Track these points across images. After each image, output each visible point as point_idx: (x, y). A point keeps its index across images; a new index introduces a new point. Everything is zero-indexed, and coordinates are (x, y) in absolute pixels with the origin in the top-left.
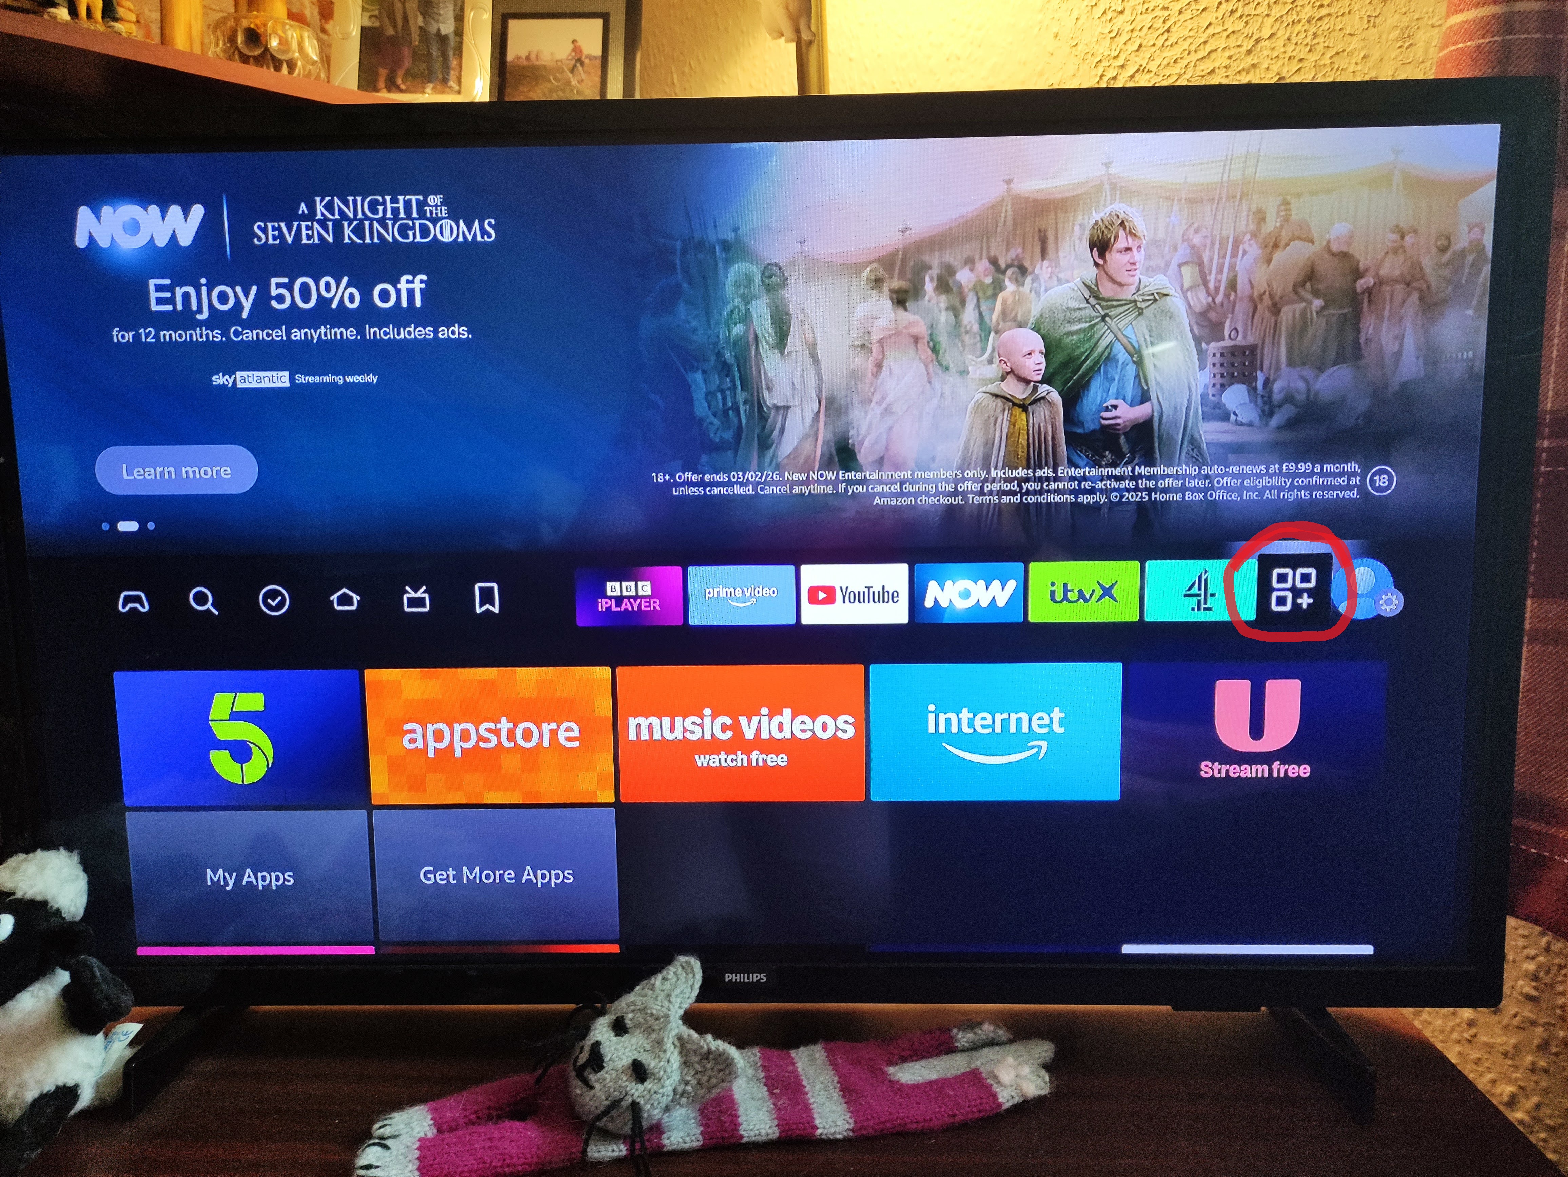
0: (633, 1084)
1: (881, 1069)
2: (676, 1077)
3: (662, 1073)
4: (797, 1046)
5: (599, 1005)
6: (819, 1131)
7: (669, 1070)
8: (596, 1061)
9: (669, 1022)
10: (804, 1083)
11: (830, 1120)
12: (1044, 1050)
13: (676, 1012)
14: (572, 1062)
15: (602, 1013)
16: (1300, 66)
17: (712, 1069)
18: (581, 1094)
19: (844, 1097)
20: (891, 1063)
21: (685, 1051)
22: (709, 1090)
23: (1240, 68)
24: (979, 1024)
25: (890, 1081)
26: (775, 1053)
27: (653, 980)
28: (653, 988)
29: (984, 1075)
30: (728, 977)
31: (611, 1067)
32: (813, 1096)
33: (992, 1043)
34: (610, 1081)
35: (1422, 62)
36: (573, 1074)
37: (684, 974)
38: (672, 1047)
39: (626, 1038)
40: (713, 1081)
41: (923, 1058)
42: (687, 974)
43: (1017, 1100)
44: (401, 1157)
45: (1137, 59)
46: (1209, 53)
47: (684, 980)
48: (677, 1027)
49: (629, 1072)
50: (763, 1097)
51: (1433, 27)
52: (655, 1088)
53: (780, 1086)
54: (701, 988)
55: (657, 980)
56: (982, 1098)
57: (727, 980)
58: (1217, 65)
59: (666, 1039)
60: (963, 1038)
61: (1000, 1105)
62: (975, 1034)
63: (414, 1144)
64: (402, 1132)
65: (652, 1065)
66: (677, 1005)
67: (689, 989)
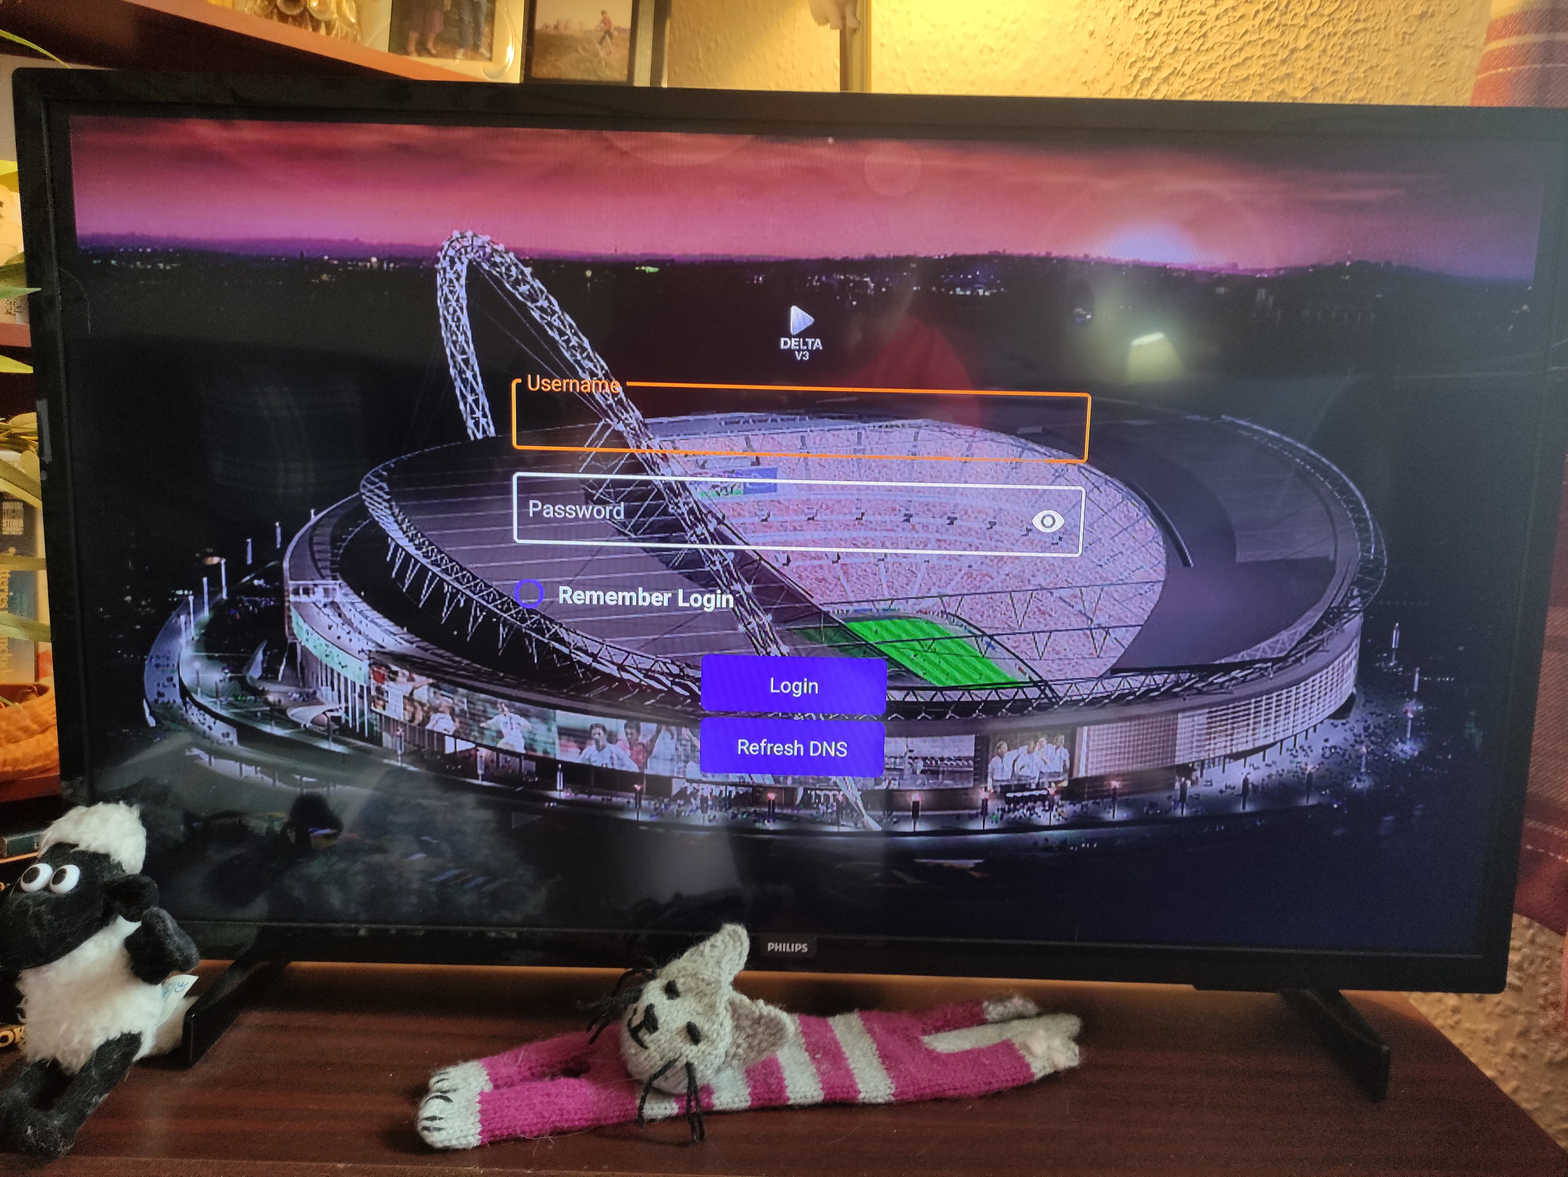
0: (688, 1045)
1: (916, 1038)
2: (728, 1040)
3: (715, 1035)
4: (833, 1013)
5: (650, 970)
6: (861, 1096)
7: (722, 1033)
8: (650, 1022)
9: (720, 988)
10: (844, 1049)
11: (872, 1085)
12: (1071, 1024)
13: (727, 978)
14: (626, 1021)
15: (653, 977)
16: (1334, 78)
17: (763, 1033)
18: (636, 1054)
19: (883, 1063)
20: (925, 1032)
21: (736, 1016)
22: (760, 1052)
23: (1275, 76)
24: (1010, 997)
25: (926, 1049)
26: (813, 1020)
27: (701, 947)
28: (702, 954)
29: (1017, 1046)
30: (771, 946)
31: (665, 1029)
32: (853, 1062)
33: (1021, 1017)
34: (665, 1042)
35: (1455, 81)
36: (626, 1034)
37: (732, 942)
38: (725, 1012)
39: (677, 1001)
40: (764, 1044)
41: (955, 1028)
42: (734, 942)
43: (1049, 1070)
44: (462, 1110)
45: (1171, 62)
46: (1245, 60)
47: (732, 948)
48: (728, 993)
49: (684, 1033)
50: (806, 1062)
51: (1466, 47)
52: (709, 1050)
53: (821, 1051)
54: (748, 955)
55: (706, 947)
56: (1015, 1068)
57: (769, 949)
58: (1251, 72)
59: (718, 1004)
60: (993, 1011)
61: (1033, 1075)
62: (1006, 1007)
63: (475, 1097)
64: (460, 1086)
65: (706, 1028)
66: (727, 971)
67: (738, 957)
